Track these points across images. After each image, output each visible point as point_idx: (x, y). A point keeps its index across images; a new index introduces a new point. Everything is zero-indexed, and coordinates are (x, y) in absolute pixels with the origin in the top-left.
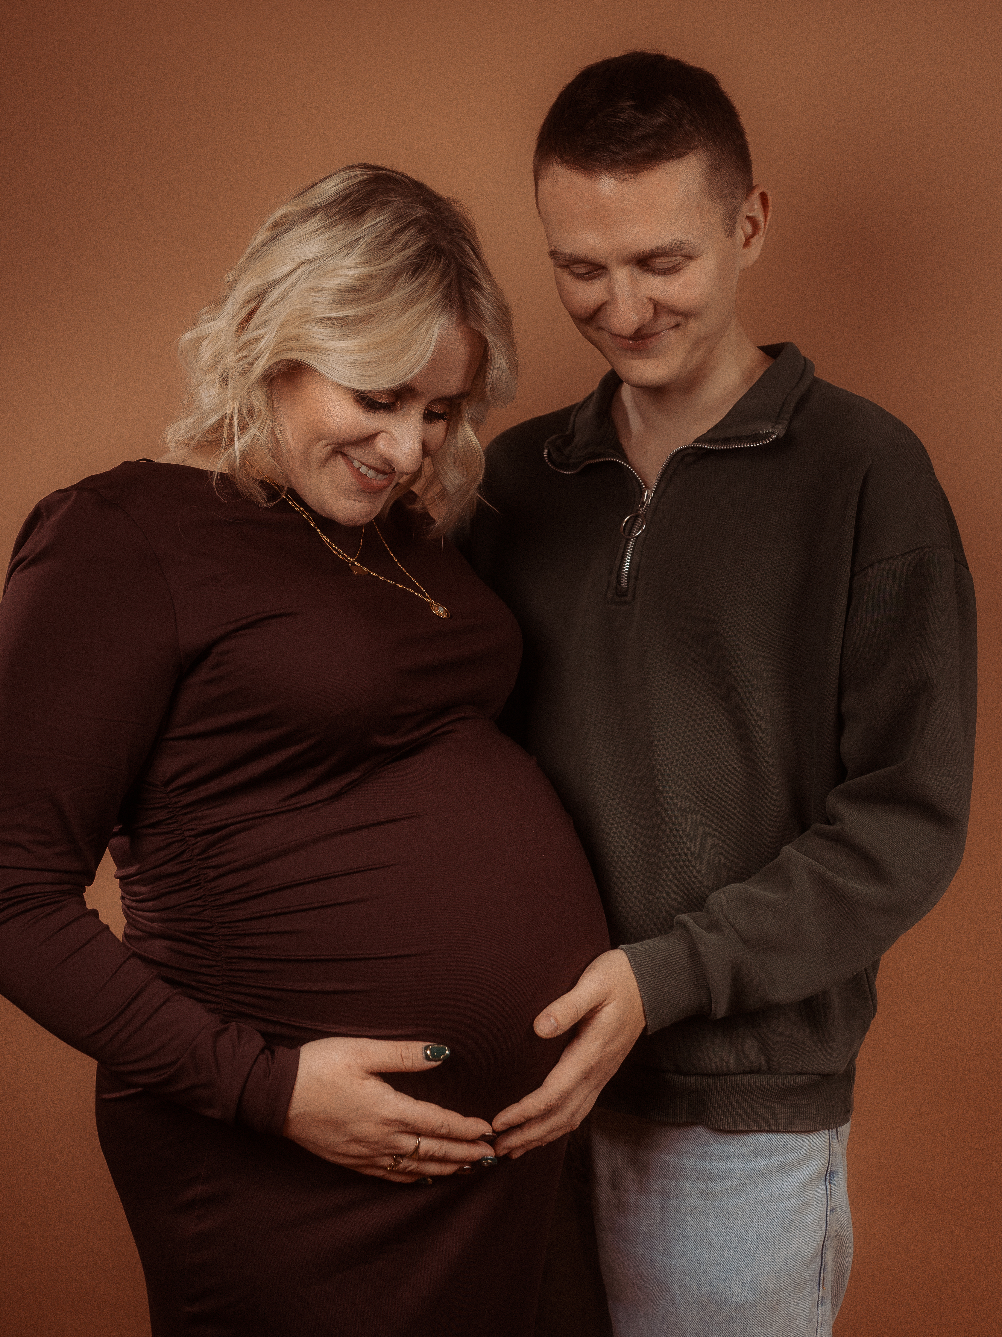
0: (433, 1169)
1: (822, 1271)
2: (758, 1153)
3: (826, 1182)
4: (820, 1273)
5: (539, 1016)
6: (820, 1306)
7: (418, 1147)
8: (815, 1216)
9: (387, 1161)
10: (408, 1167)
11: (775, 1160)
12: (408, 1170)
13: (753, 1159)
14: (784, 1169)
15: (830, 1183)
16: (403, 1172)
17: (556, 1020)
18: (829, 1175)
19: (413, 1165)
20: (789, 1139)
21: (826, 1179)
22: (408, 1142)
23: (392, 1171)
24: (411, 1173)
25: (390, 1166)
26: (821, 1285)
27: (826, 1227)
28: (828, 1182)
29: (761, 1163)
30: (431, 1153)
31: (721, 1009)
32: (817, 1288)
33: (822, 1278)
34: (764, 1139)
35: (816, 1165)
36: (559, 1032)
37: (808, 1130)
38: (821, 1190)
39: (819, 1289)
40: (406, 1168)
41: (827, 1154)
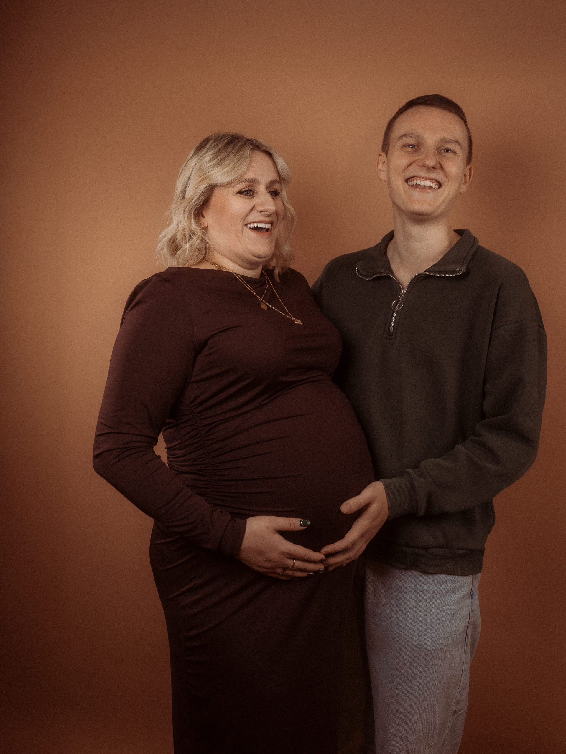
0: (298, 574)
1: (467, 638)
2: (441, 583)
3: (470, 598)
4: (466, 639)
5: (343, 504)
6: (465, 654)
7: (294, 564)
8: (465, 612)
9: (280, 571)
10: (289, 573)
11: (448, 587)
12: (288, 575)
13: (438, 585)
14: (452, 591)
15: (472, 599)
16: (287, 576)
17: (351, 507)
18: (471, 595)
19: (291, 573)
20: (455, 578)
21: (470, 597)
22: (290, 562)
23: (282, 575)
24: (290, 576)
25: (281, 573)
26: (466, 644)
27: (469, 618)
28: (471, 598)
29: (442, 587)
30: (299, 567)
31: (422, 512)
32: (464, 645)
33: (466, 641)
34: (443, 577)
35: (466, 590)
36: (351, 512)
37: (463, 574)
38: (468, 601)
39: (465, 646)
40: (288, 574)
41: (471, 586)
